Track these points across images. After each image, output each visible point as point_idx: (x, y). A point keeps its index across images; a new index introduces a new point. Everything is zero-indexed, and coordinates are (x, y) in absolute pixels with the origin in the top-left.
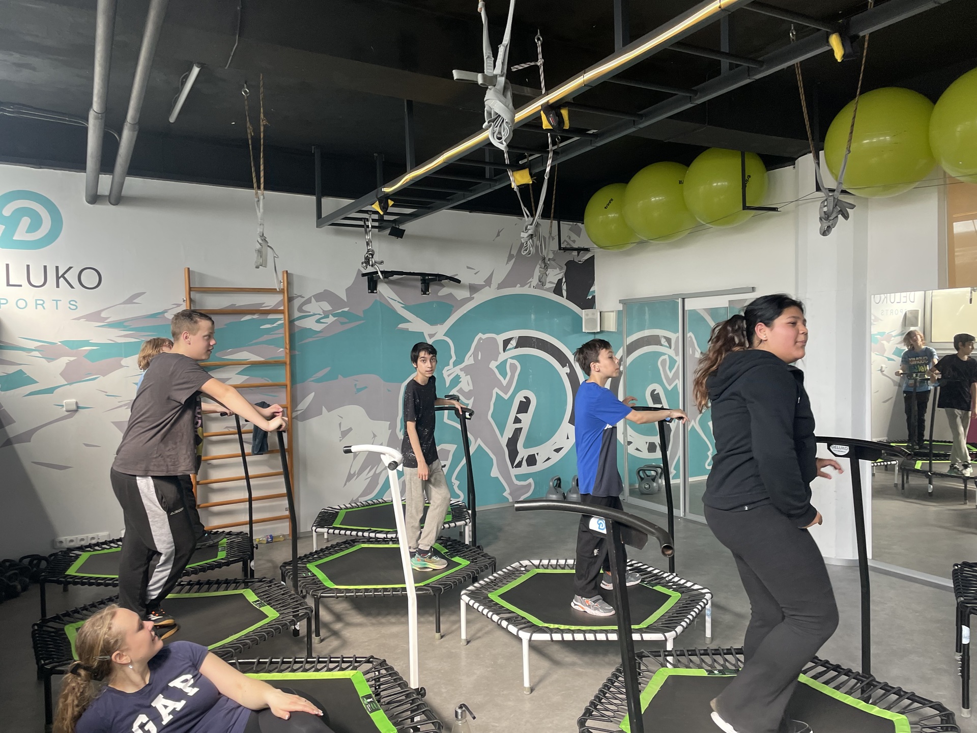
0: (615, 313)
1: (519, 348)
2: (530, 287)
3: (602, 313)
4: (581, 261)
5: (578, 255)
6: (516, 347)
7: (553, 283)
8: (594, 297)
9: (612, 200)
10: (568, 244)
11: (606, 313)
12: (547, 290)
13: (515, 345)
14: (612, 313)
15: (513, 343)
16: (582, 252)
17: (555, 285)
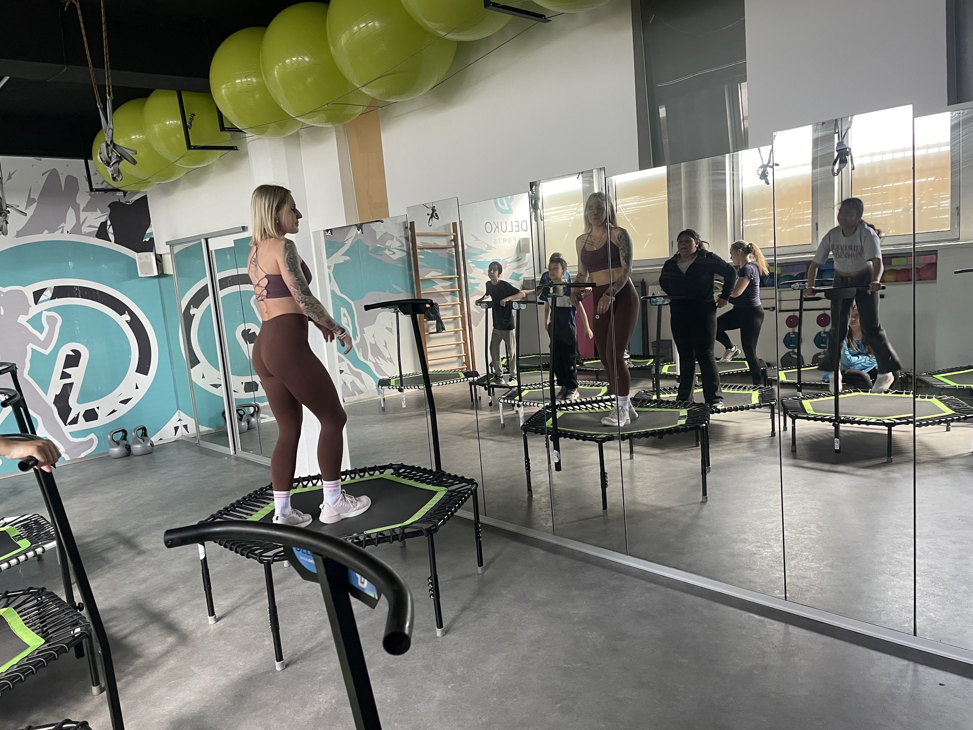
0: (169, 255)
1: (57, 299)
2: (62, 232)
3: (163, 256)
4: (129, 202)
5: (125, 196)
6: (52, 298)
7: (96, 227)
8: (152, 240)
12: (89, 234)
13: (50, 296)
15: (48, 294)
17: (97, 229)
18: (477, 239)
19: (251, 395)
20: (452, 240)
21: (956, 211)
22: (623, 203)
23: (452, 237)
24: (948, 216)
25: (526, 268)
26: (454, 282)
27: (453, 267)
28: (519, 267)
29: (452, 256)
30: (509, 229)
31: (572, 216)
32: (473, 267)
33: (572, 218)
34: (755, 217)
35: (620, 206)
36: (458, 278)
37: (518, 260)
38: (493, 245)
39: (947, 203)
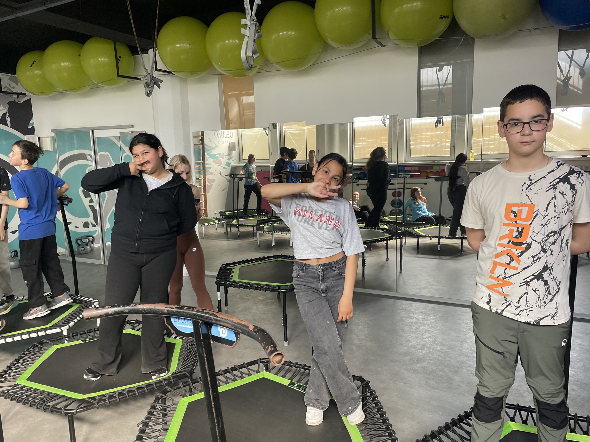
0: (50, 138)
3: (40, 139)
4: (20, 102)
5: (18, 97)
8: (33, 127)
9: (35, 62)
10: (9, 89)
11: (43, 138)
14: (48, 138)
16: (20, 95)
17: (1, 118)
18: (211, 141)
19: (87, 230)
20: (200, 140)
21: (453, 148)
22: (288, 129)
23: (200, 138)
24: (449, 149)
25: (233, 159)
26: (201, 165)
27: (200, 156)
28: (229, 159)
29: (200, 149)
30: (225, 136)
31: (260, 132)
32: (208, 158)
33: (260, 133)
34: (360, 142)
35: (286, 129)
36: (203, 163)
37: (229, 155)
38: (218, 145)
39: (449, 144)
